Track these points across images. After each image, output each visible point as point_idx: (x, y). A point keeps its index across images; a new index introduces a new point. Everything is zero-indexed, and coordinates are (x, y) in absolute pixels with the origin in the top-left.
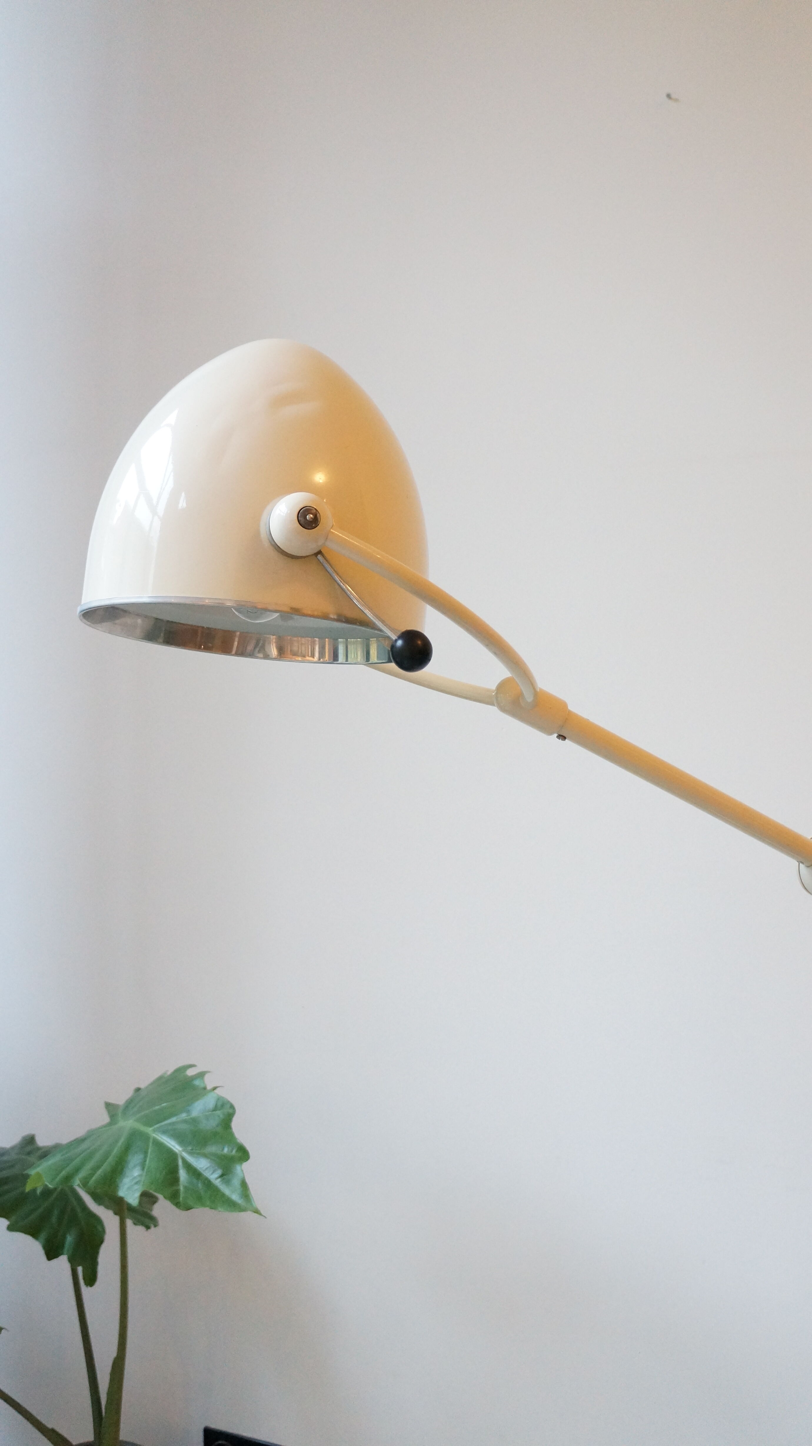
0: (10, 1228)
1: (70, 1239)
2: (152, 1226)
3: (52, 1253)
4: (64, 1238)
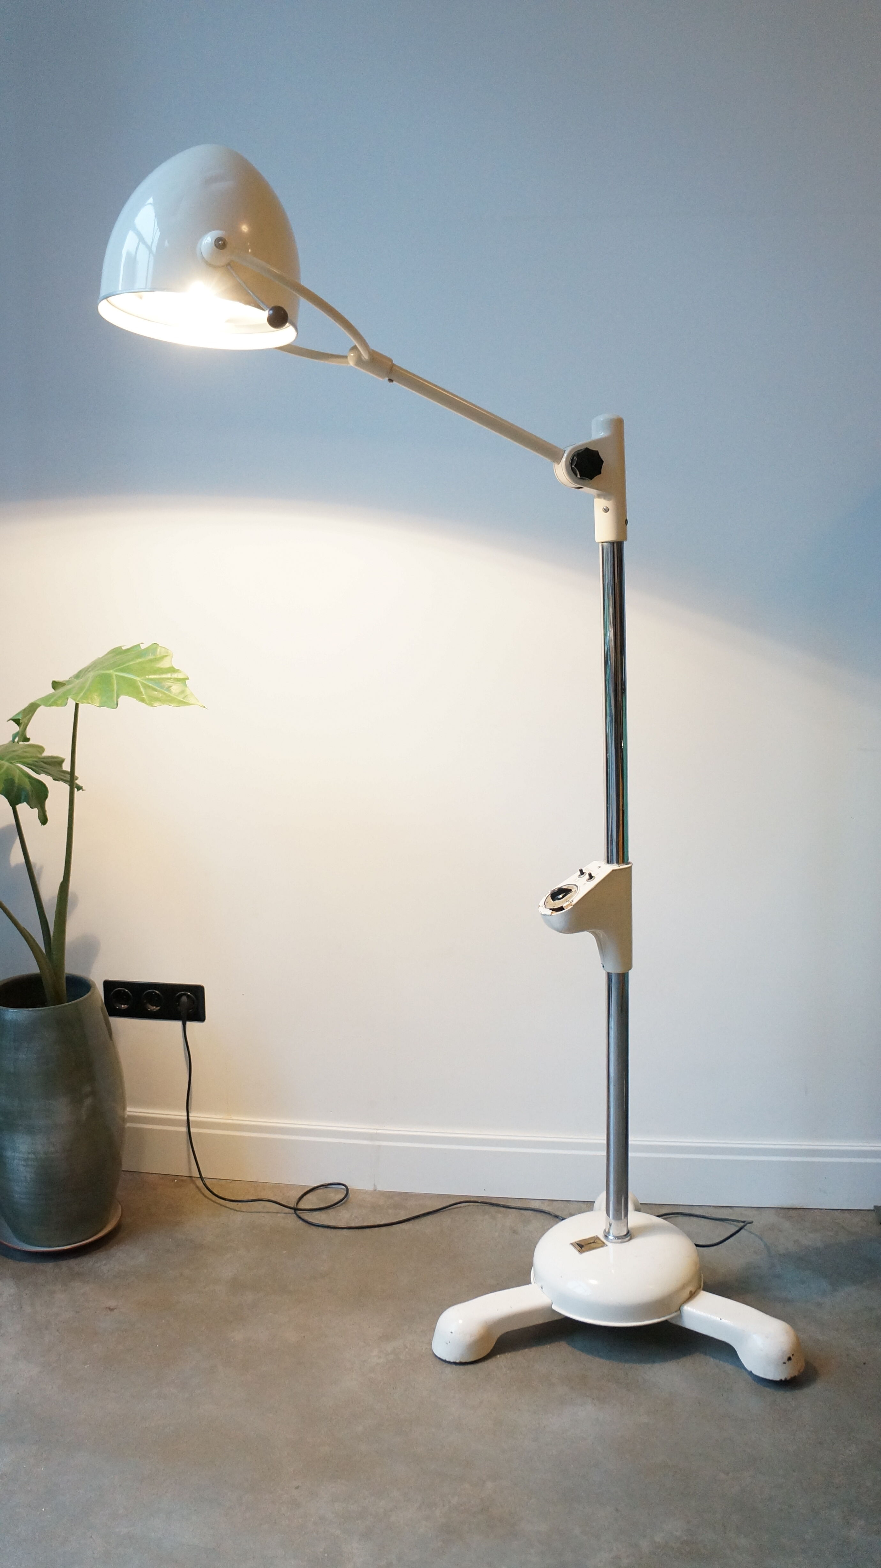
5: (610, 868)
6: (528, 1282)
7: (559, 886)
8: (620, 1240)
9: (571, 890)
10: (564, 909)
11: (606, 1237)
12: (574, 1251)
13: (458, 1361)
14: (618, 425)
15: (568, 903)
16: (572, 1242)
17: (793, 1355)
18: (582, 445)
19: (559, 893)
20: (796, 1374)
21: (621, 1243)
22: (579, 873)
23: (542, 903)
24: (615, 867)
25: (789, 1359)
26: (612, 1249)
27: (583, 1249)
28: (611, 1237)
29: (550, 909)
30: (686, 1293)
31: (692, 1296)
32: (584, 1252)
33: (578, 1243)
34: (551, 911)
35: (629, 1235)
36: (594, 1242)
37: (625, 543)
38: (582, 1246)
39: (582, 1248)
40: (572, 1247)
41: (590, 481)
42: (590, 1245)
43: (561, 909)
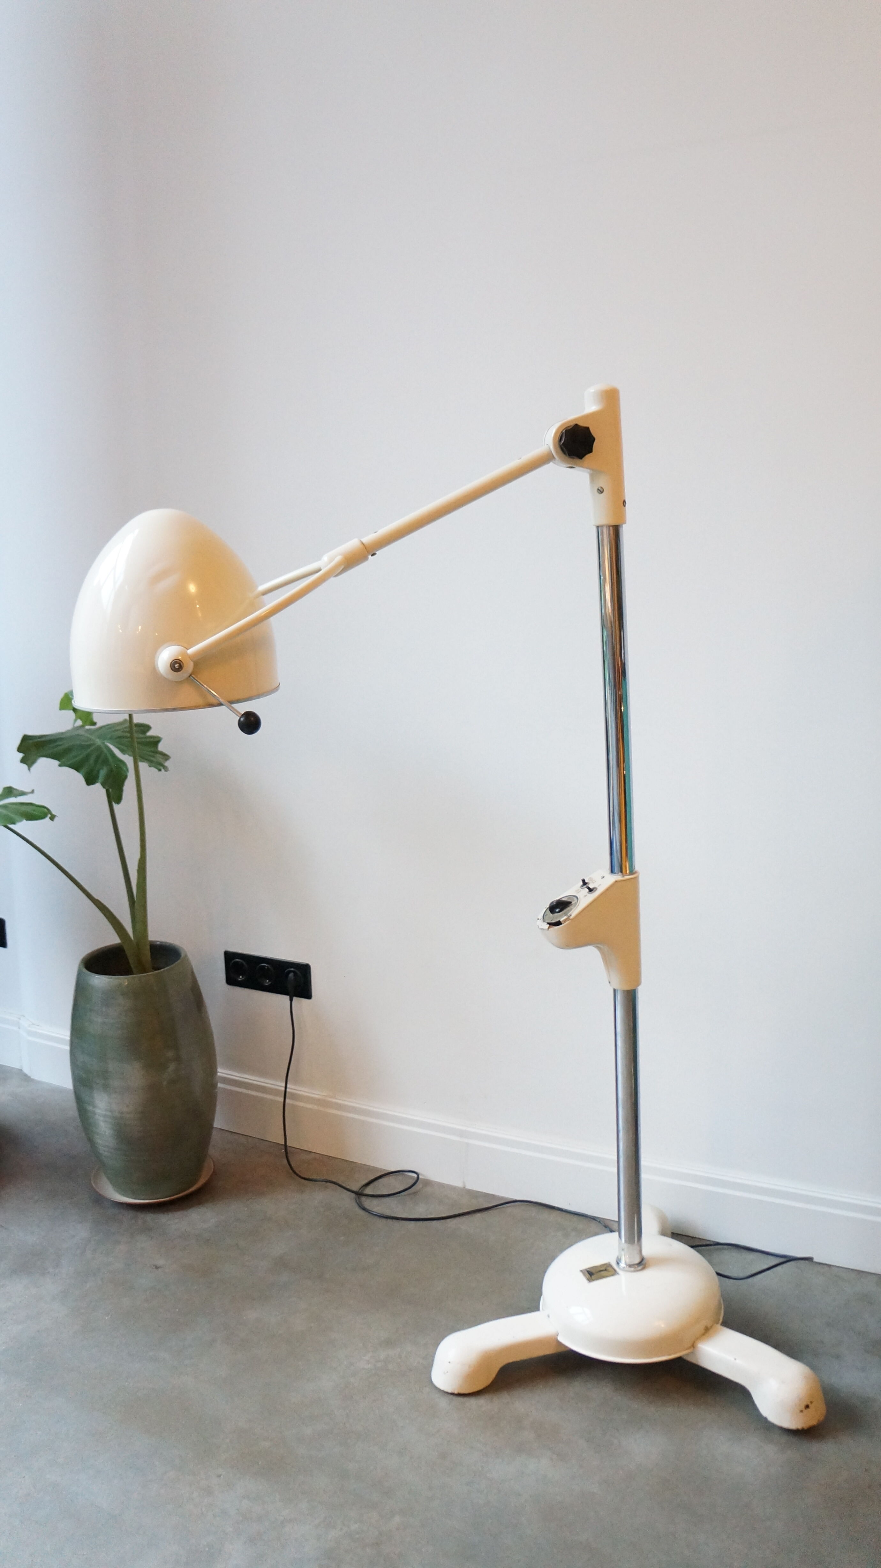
0: (60, 765)
1: (103, 773)
2: (163, 770)
3: (90, 780)
4: (98, 772)
5: (611, 879)
6: (537, 1309)
7: (558, 898)
8: (632, 1269)
9: (570, 903)
10: (561, 924)
11: (618, 1263)
12: (583, 1279)
13: (456, 1392)
14: (611, 397)
15: (565, 917)
16: (582, 1269)
17: (811, 1403)
18: (572, 421)
19: (560, 906)
20: (814, 1422)
21: (634, 1271)
22: (581, 883)
23: (541, 916)
24: (617, 877)
25: (807, 1407)
26: (624, 1280)
27: (593, 1276)
28: (623, 1265)
29: (548, 923)
30: (700, 1327)
31: (707, 1332)
32: (593, 1280)
33: (588, 1270)
34: (548, 925)
35: (642, 1264)
36: (606, 1270)
37: (624, 525)
38: (592, 1274)
39: (591, 1277)
40: (581, 1274)
41: (581, 460)
42: (600, 1273)
43: (558, 923)
